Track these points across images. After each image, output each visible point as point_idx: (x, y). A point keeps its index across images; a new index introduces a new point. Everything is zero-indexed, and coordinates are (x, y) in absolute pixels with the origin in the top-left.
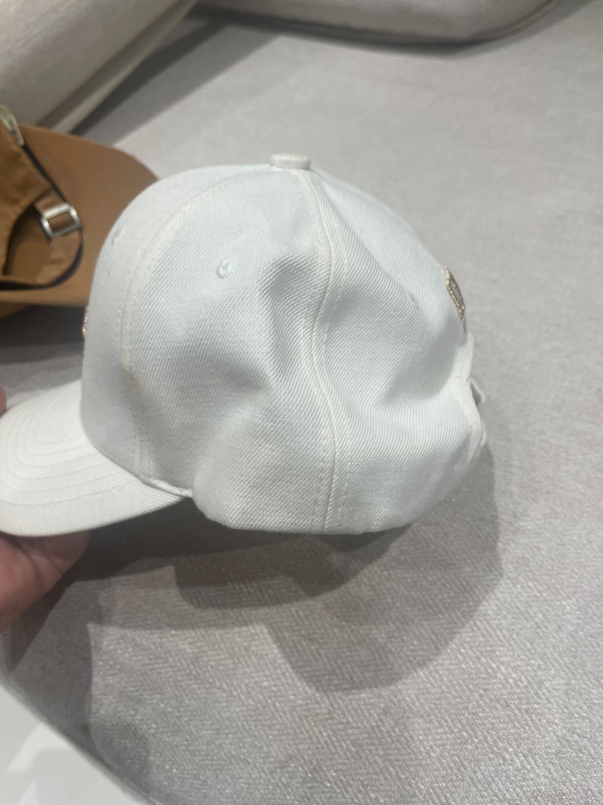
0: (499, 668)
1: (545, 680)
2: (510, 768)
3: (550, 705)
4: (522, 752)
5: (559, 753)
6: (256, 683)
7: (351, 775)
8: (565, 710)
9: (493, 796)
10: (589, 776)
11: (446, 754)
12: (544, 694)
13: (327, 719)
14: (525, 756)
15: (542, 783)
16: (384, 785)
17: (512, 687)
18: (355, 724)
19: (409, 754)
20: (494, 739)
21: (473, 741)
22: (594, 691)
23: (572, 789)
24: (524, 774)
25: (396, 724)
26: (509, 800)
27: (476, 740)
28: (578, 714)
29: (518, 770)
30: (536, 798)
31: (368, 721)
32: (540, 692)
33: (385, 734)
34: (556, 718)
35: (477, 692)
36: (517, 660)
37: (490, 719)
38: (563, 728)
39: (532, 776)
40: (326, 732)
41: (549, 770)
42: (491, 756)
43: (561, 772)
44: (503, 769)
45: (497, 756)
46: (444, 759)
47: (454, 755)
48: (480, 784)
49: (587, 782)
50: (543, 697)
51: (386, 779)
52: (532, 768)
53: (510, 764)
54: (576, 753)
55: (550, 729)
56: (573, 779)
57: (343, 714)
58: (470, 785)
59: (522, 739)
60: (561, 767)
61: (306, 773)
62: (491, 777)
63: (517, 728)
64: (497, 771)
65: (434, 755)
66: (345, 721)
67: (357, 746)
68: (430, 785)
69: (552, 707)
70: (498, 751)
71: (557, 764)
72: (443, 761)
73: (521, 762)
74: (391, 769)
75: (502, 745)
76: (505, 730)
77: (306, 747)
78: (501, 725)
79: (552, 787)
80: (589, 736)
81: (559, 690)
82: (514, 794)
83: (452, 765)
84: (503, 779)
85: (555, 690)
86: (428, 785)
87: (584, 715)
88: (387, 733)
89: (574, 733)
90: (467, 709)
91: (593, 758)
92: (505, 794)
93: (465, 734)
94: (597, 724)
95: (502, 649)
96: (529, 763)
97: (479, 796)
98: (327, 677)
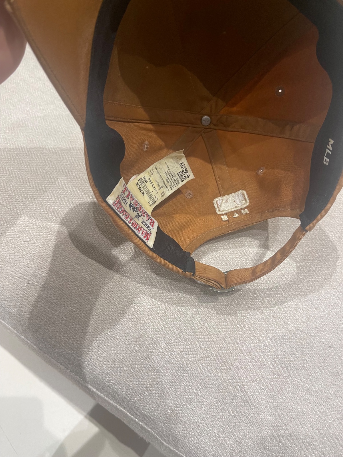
0: (260, 294)
1: (284, 302)
2: (262, 345)
3: (286, 314)
4: (269, 337)
5: (289, 339)
6: (125, 296)
7: (174, 346)
8: (294, 318)
9: (252, 359)
10: (305, 353)
11: (228, 336)
12: (283, 309)
13: (163, 316)
14: (271, 339)
15: (279, 354)
16: (192, 351)
17: (266, 304)
18: (178, 319)
19: (207, 335)
20: (254, 329)
21: (243, 330)
22: (310, 309)
23: (296, 358)
24: (270, 349)
25: (201, 320)
26: (261, 362)
27: (244, 329)
28: (301, 320)
29: (266, 346)
30: (276, 362)
31: (186, 317)
32: (281, 307)
33: (195, 324)
34: (289, 321)
35: (247, 306)
36: (270, 291)
37: (253, 319)
38: (293, 326)
39: (274, 350)
40: (162, 323)
41: (284, 348)
42: (252, 338)
43: (290, 349)
44: (258, 345)
45: (255, 338)
46: (226, 338)
47: (232, 336)
48: (245, 352)
49: (304, 355)
50: (283, 310)
51: (193, 348)
52: (275, 346)
53: (262, 343)
54: (299, 340)
55: (285, 326)
56: (297, 353)
57: (173, 313)
58: (240, 352)
59: (269, 330)
60: (290, 347)
61: (149, 344)
62: (251, 349)
63: (267, 325)
64: (255, 346)
65: (221, 336)
66: (173, 317)
67: (179, 330)
68: (218, 351)
69: (287, 316)
70: (256, 336)
71: (288, 344)
72: (226, 339)
73: (268, 342)
74: (197, 342)
75: (258, 333)
76: (261, 325)
77: (150, 330)
78: (259, 323)
79: (285, 356)
80: (306, 332)
81: (292, 307)
82: (264, 359)
83: (231, 342)
84: (258, 350)
85: (290, 307)
86: (216, 352)
87: (305, 321)
88: (196, 324)
89: (298, 330)
90: (241, 314)
91: (308, 344)
92: (259, 359)
93: (239, 326)
94: (311, 327)
95: (263, 285)
96: (273, 343)
97: (244, 359)
98: (165, 294)
